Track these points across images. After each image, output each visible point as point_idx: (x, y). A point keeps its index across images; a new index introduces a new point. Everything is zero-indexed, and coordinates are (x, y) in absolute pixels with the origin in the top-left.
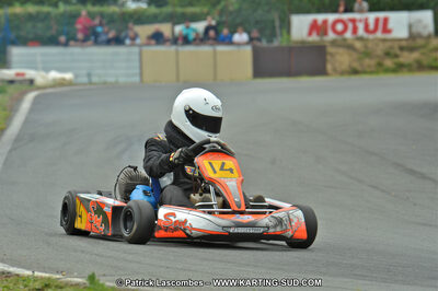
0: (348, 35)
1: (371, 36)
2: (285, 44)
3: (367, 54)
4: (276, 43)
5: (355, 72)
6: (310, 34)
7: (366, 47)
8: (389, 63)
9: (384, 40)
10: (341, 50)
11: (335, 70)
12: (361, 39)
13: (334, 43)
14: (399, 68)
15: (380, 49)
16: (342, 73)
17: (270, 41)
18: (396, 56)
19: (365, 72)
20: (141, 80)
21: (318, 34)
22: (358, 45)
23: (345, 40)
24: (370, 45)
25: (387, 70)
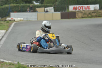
0: (81, 10)
1: (86, 10)
2: (68, 12)
3: (85, 14)
4: (66, 12)
5: (83, 17)
6: (73, 10)
7: (85, 12)
8: (90, 16)
9: (89, 11)
10: (80, 13)
11: (78, 17)
12: (84, 11)
13: (78, 11)
14: (92, 17)
15: (88, 13)
16: (80, 18)
17: (65, 11)
18: (91, 14)
19: (84, 18)
20: (37, 20)
21: (75, 10)
22: (83, 12)
23: (80, 11)
24: (86, 12)
25: (89, 17)
